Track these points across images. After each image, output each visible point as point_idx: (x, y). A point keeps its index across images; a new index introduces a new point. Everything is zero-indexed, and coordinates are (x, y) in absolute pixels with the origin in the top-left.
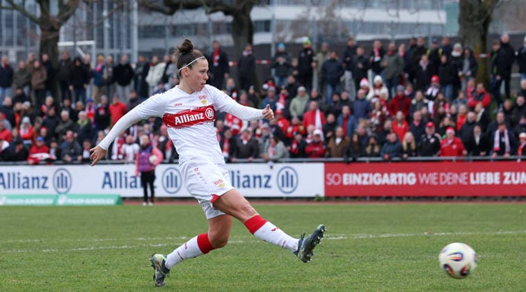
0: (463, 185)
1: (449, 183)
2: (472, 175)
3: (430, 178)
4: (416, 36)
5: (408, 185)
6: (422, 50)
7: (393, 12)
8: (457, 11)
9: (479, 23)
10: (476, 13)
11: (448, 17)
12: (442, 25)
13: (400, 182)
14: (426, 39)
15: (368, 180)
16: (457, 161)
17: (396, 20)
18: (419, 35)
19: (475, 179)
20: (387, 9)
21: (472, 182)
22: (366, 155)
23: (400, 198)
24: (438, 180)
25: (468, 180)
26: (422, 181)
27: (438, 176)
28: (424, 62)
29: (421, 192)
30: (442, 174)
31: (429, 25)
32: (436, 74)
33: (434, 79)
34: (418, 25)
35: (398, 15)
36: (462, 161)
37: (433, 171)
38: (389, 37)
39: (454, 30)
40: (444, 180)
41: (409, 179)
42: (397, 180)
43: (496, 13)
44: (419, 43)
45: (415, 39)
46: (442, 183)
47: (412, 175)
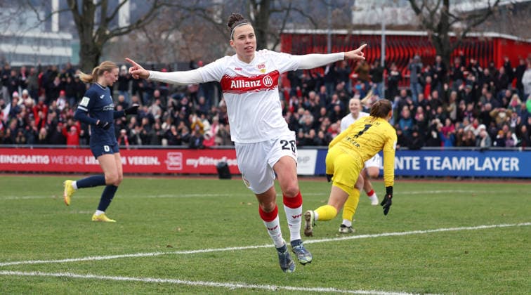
0: (80, 165)
1: (71, 163)
2: (86, 158)
3: (59, 160)
4: (52, 64)
5: (44, 164)
6: (55, 74)
7: (35, 48)
8: (79, 49)
9: (93, 57)
10: (91, 50)
11: (74, 52)
12: (69, 58)
13: (39, 162)
14: (58, 66)
15: (17, 160)
16: (77, 148)
17: (37, 53)
18: (54, 63)
19: (88, 160)
20: (32, 46)
21: (87, 163)
22: (16, 143)
23: (38, 173)
24: (64, 161)
25: (84, 161)
26: (53, 161)
27: (64, 159)
28: (57, 82)
29: (52, 169)
30: (67, 157)
31: (60, 57)
32: (64, 90)
33: (62, 93)
34: (52, 57)
35: (38, 50)
36: (81, 148)
37: (60, 155)
38: (33, 64)
39: (76, 61)
40: (68, 160)
41: (45, 160)
42: (37, 160)
43: (104, 50)
44: (54, 69)
45: (51, 66)
46: (67, 163)
47: (47, 157)
